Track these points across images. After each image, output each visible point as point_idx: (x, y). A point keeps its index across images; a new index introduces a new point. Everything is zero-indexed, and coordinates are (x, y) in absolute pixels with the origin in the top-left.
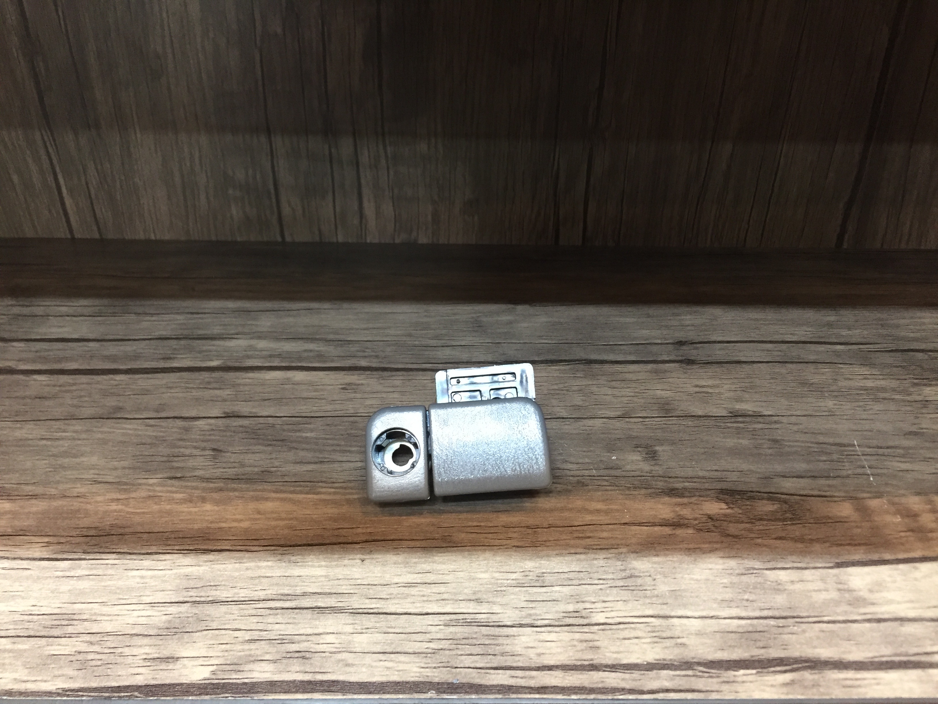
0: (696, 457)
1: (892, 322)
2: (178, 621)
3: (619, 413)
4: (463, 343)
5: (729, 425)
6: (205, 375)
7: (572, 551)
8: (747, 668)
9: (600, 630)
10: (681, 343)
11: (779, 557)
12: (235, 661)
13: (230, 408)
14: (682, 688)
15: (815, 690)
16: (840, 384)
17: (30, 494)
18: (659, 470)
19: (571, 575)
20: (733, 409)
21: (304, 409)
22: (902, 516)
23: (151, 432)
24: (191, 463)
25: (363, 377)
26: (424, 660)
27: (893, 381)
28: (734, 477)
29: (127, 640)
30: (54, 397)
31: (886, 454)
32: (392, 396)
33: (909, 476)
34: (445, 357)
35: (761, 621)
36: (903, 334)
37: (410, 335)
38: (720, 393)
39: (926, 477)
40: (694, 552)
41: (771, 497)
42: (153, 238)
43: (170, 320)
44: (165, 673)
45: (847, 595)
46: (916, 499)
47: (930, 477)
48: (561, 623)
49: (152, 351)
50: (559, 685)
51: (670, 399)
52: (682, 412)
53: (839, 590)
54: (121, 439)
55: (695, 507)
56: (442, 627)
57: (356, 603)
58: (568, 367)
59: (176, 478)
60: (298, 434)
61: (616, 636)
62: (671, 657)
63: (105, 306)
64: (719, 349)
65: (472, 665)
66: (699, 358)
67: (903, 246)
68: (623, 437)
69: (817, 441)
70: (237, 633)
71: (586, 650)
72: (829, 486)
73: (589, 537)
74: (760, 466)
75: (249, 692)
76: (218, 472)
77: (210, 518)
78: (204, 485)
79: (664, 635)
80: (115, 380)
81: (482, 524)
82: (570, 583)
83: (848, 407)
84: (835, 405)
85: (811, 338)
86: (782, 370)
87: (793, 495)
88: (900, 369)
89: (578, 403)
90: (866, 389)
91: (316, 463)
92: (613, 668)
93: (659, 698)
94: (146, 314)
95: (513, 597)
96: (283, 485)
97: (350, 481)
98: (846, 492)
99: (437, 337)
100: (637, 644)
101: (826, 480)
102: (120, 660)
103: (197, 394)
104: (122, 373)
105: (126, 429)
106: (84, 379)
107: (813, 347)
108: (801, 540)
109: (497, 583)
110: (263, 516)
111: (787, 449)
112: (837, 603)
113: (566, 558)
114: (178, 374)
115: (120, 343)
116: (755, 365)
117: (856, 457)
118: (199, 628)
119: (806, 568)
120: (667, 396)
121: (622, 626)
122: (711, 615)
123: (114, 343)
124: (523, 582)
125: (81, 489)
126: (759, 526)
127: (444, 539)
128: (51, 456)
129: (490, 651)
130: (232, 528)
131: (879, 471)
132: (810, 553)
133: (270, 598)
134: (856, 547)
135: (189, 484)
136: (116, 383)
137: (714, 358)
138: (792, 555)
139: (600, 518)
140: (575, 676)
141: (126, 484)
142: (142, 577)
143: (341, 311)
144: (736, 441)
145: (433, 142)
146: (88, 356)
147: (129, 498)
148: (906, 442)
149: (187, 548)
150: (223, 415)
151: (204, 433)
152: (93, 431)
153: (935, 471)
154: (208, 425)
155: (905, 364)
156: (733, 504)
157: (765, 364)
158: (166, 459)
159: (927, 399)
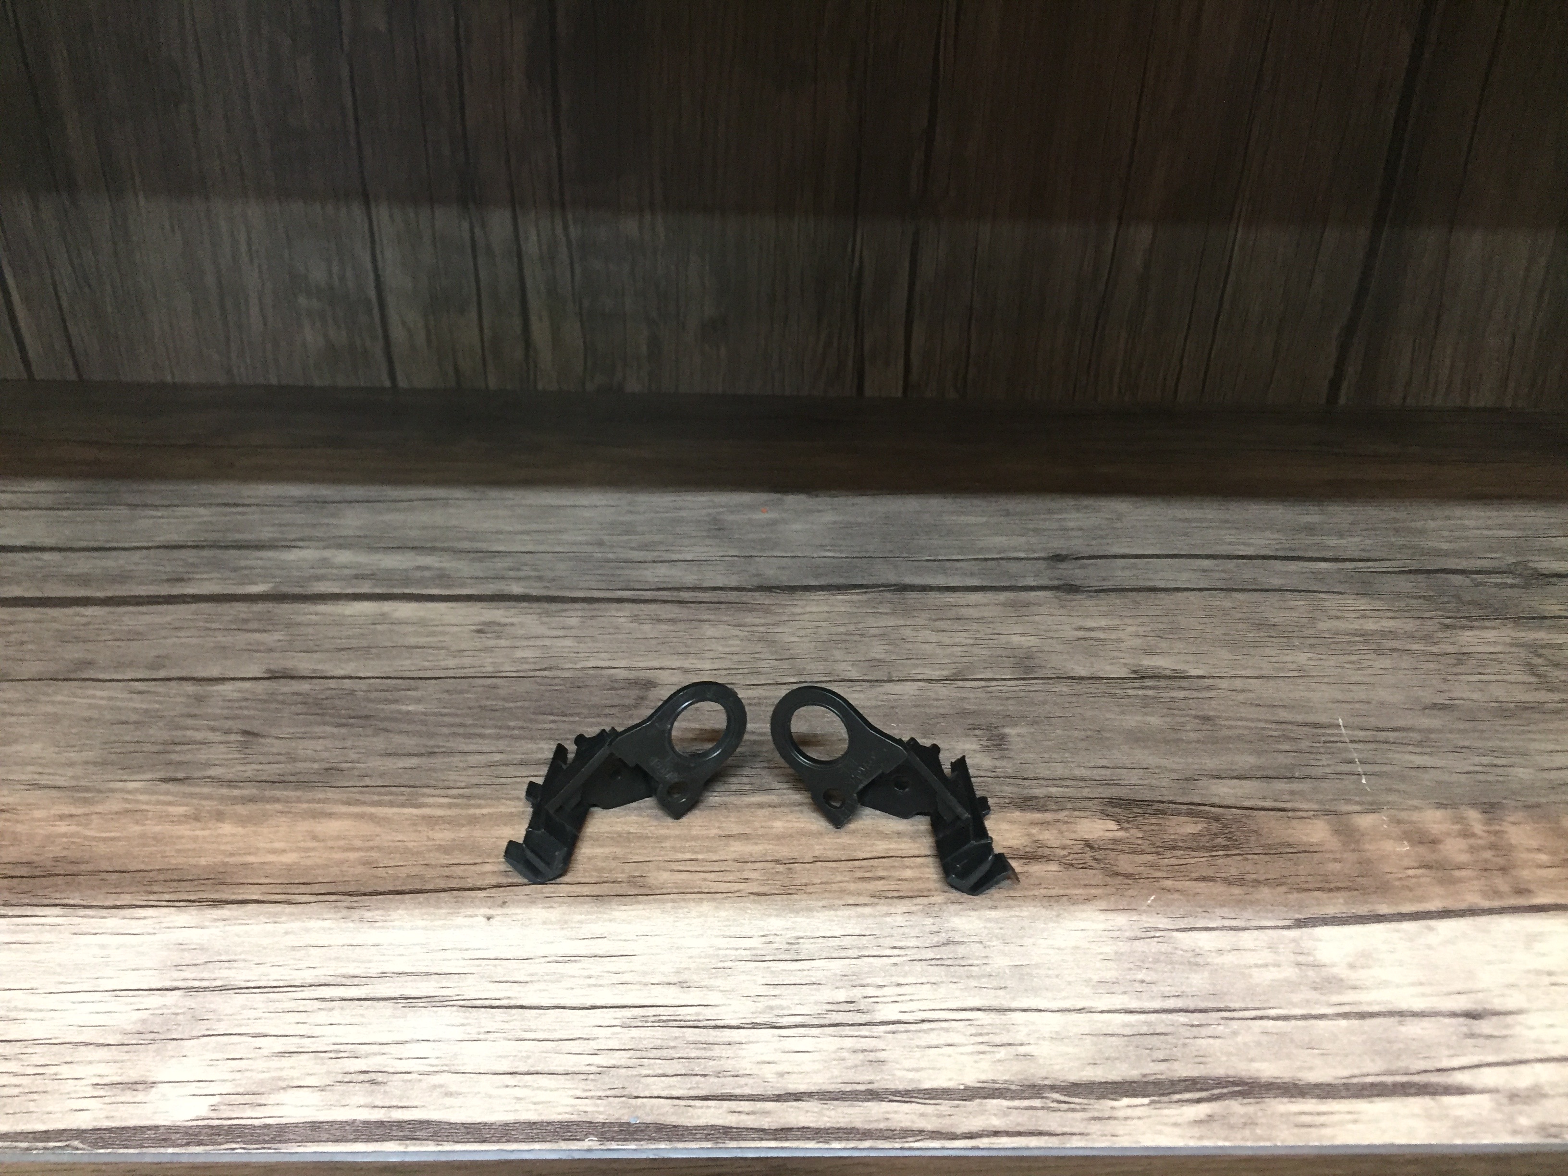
0: (1071, 745)
1: (1413, 525)
2: (159, 1020)
3: (945, 673)
4: (689, 557)
5: (1130, 692)
6: (241, 608)
7: (851, 902)
8: (1135, 1096)
9: (889, 1033)
10: (1058, 558)
11: (1200, 910)
12: (253, 1088)
13: (279, 662)
14: (1022, 1129)
15: (1247, 1132)
16: (1321, 625)
18: (1007, 767)
19: (846, 942)
20: (1140, 666)
21: (406, 665)
22: (1413, 843)
23: (138, 703)
24: (203, 755)
25: (513, 611)
26: (583, 1085)
27: (1410, 621)
28: (1133, 777)
29: (67, 1053)
31: (1392, 740)
32: (560, 643)
33: (1426, 776)
34: (657, 579)
35: (1164, 1016)
36: (1430, 544)
37: (601, 544)
38: (1119, 640)
39: (1455, 778)
40: (1058, 902)
41: (1194, 810)
42: (169, 379)
43: (186, 517)
44: (131, 1108)
45: (1311, 973)
46: (1439, 814)
47: (1462, 778)
48: (822, 1022)
49: (151, 567)
50: (811, 1125)
51: (1035, 649)
52: (1054, 671)
53: (1299, 964)
54: (87, 714)
55: (1064, 827)
56: (618, 1029)
57: (472, 989)
58: (864, 597)
59: (175, 780)
60: (394, 707)
61: (917, 1042)
62: (1006, 1078)
63: (76, 492)
64: (1124, 568)
65: (663, 1094)
66: (1086, 582)
67: (1438, 402)
68: (951, 712)
69: (1276, 718)
70: (259, 1041)
71: (863, 1066)
72: (1292, 793)
73: (881, 878)
74: (1177, 759)
75: (272, 1141)
76: (250, 770)
77: (228, 847)
78: (224, 791)
79: (997, 1040)
80: (83, 616)
81: (700, 857)
82: (843, 954)
83: (1332, 663)
84: (1310, 659)
85: (1277, 550)
86: (1225, 602)
87: (1231, 807)
88: (1420, 601)
89: (878, 656)
90: (1363, 634)
91: (422, 755)
92: (906, 1095)
93: (982, 1146)
94: (146, 505)
95: (743, 977)
96: (361, 793)
97: (478, 785)
98: (1319, 802)
99: (644, 547)
100: (950, 1056)
101: (1289, 783)
102: (51, 1086)
103: (224, 639)
104: (95, 605)
105: (94, 697)
106: (30, 613)
107: (1278, 565)
108: (1240, 881)
109: (718, 955)
110: (322, 844)
111: (1226, 732)
112: (1293, 986)
113: (839, 913)
114: (194, 607)
115: (96, 554)
116: (1180, 594)
117: (1341, 745)
118: (195, 1033)
119: (1245, 929)
120: (1030, 644)
121: (926, 1026)
122: (1079, 1007)
123: (87, 554)
124: (763, 953)
125: (5, 798)
126: (1170, 859)
127: (631, 881)
129: (697, 1070)
130: (266, 863)
131: (1377, 768)
132: (1252, 903)
133: (323, 981)
134: (1331, 894)
135: (197, 790)
136: (84, 620)
137: (1111, 583)
138: (1222, 906)
139: (903, 846)
140: (840, 1110)
141: (87, 789)
142: (103, 947)
143: (483, 502)
144: (1139, 718)
145: (648, 217)
146: (39, 575)
147: (92, 813)
148: (1425, 722)
149: (185, 897)
150: (266, 675)
151: (229, 704)
152: (38, 701)
153: (1472, 768)
154: (239, 691)
155: (1432, 594)
156: (1129, 823)
157: (1197, 593)
158: (161, 748)
159: (1465, 650)
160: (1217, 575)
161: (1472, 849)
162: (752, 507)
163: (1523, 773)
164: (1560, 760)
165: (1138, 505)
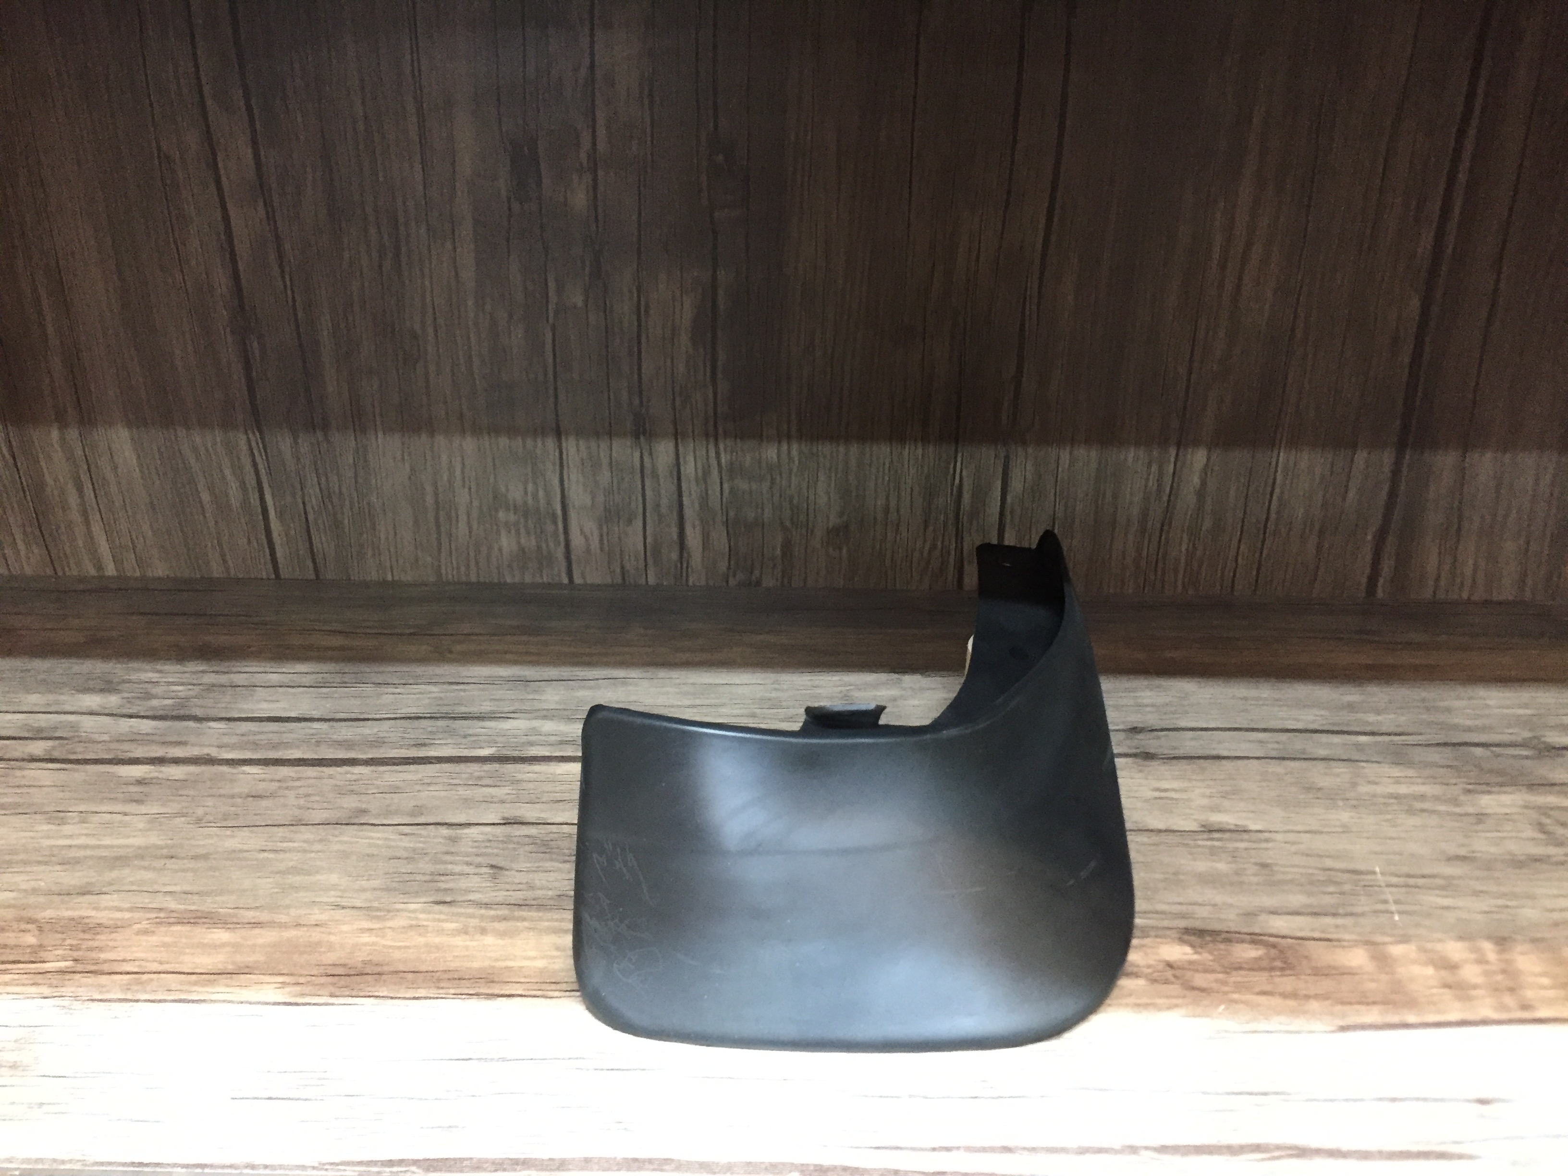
1: (1442, 704)
5: (1200, 843)
6: (474, 768)
8: (1212, 1155)
10: (1136, 730)
11: (1262, 1017)
13: (510, 811)
16: (1361, 789)
17: (253, 921)
20: (1208, 821)
22: (1436, 967)
23: (406, 843)
24: (463, 883)
27: (1438, 786)
28: (1203, 912)
30: (272, 796)
31: (1420, 885)
33: (1449, 915)
35: (1234, 1097)
36: (1456, 721)
37: (753, 716)
38: (1189, 800)
39: (1474, 916)
41: (1255, 939)
42: (389, 578)
43: (420, 693)
46: (1459, 945)
47: (1480, 917)
48: (964, 1095)
49: (399, 735)
50: (959, 1171)
54: (369, 851)
55: (1149, 951)
59: (445, 903)
62: (1111, 1139)
63: (330, 673)
64: (1192, 739)
66: (1159, 751)
67: (1465, 596)
69: (1322, 866)
72: (1337, 927)
74: (1240, 898)
75: (558, 1169)
76: (501, 896)
77: (493, 955)
78: (483, 911)
80: (353, 774)
83: (1370, 821)
84: (1352, 818)
85: (1323, 725)
86: (1279, 769)
87: (1284, 937)
88: (1448, 769)
90: (1397, 797)
94: (388, 684)
98: (1360, 934)
101: (1334, 918)
103: (465, 793)
104: (361, 765)
105: (372, 838)
106: (311, 771)
107: (1324, 738)
108: (1292, 995)
111: (1280, 877)
114: (438, 766)
115: (355, 724)
116: (1240, 763)
117: (1376, 888)
118: (489, 1092)
119: (1298, 1032)
123: (347, 723)
125: (317, 915)
126: (1236, 977)
128: (277, 873)
130: (523, 967)
131: (1407, 908)
132: (1305, 1013)
133: (579, 1056)
134: (1368, 1007)
135: (462, 910)
136: (354, 777)
137: (1181, 751)
138: (1279, 1013)
140: (982, 1160)
141: (379, 909)
143: (655, 681)
144: (1209, 864)
145: (785, 446)
146: (313, 741)
147: (384, 928)
148: (1448, 870)
149: (466, 991)
150: (502, 822)
151: (476, 844)
152: (329, 841)
153: (1487, 909)
154: (482, 834)
155: (1455, 763)
156: (1202, 947)
157: (1255, 762)
158: (427, 878)
159: (1485, 811)
160: (1270, 746)
161: (1486, 973)
162: (875, 686)
163: (1529, 913)
164: (1563, 903)
165: (1203, 685)
